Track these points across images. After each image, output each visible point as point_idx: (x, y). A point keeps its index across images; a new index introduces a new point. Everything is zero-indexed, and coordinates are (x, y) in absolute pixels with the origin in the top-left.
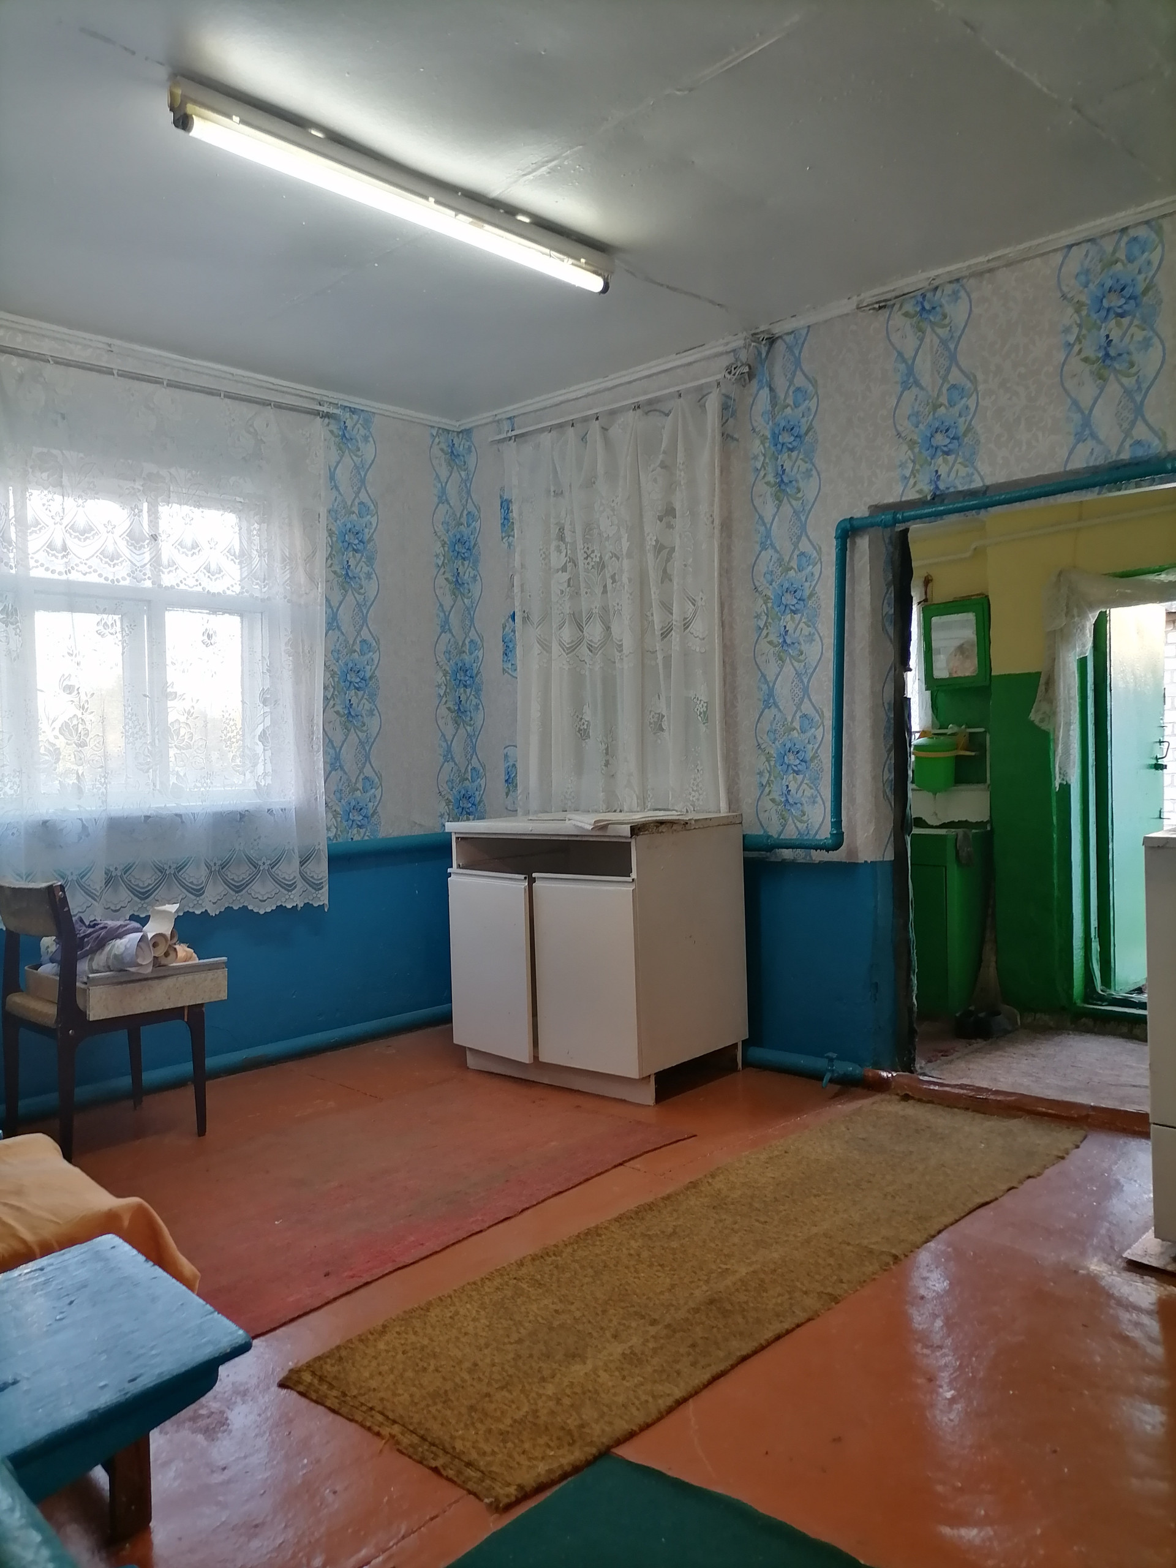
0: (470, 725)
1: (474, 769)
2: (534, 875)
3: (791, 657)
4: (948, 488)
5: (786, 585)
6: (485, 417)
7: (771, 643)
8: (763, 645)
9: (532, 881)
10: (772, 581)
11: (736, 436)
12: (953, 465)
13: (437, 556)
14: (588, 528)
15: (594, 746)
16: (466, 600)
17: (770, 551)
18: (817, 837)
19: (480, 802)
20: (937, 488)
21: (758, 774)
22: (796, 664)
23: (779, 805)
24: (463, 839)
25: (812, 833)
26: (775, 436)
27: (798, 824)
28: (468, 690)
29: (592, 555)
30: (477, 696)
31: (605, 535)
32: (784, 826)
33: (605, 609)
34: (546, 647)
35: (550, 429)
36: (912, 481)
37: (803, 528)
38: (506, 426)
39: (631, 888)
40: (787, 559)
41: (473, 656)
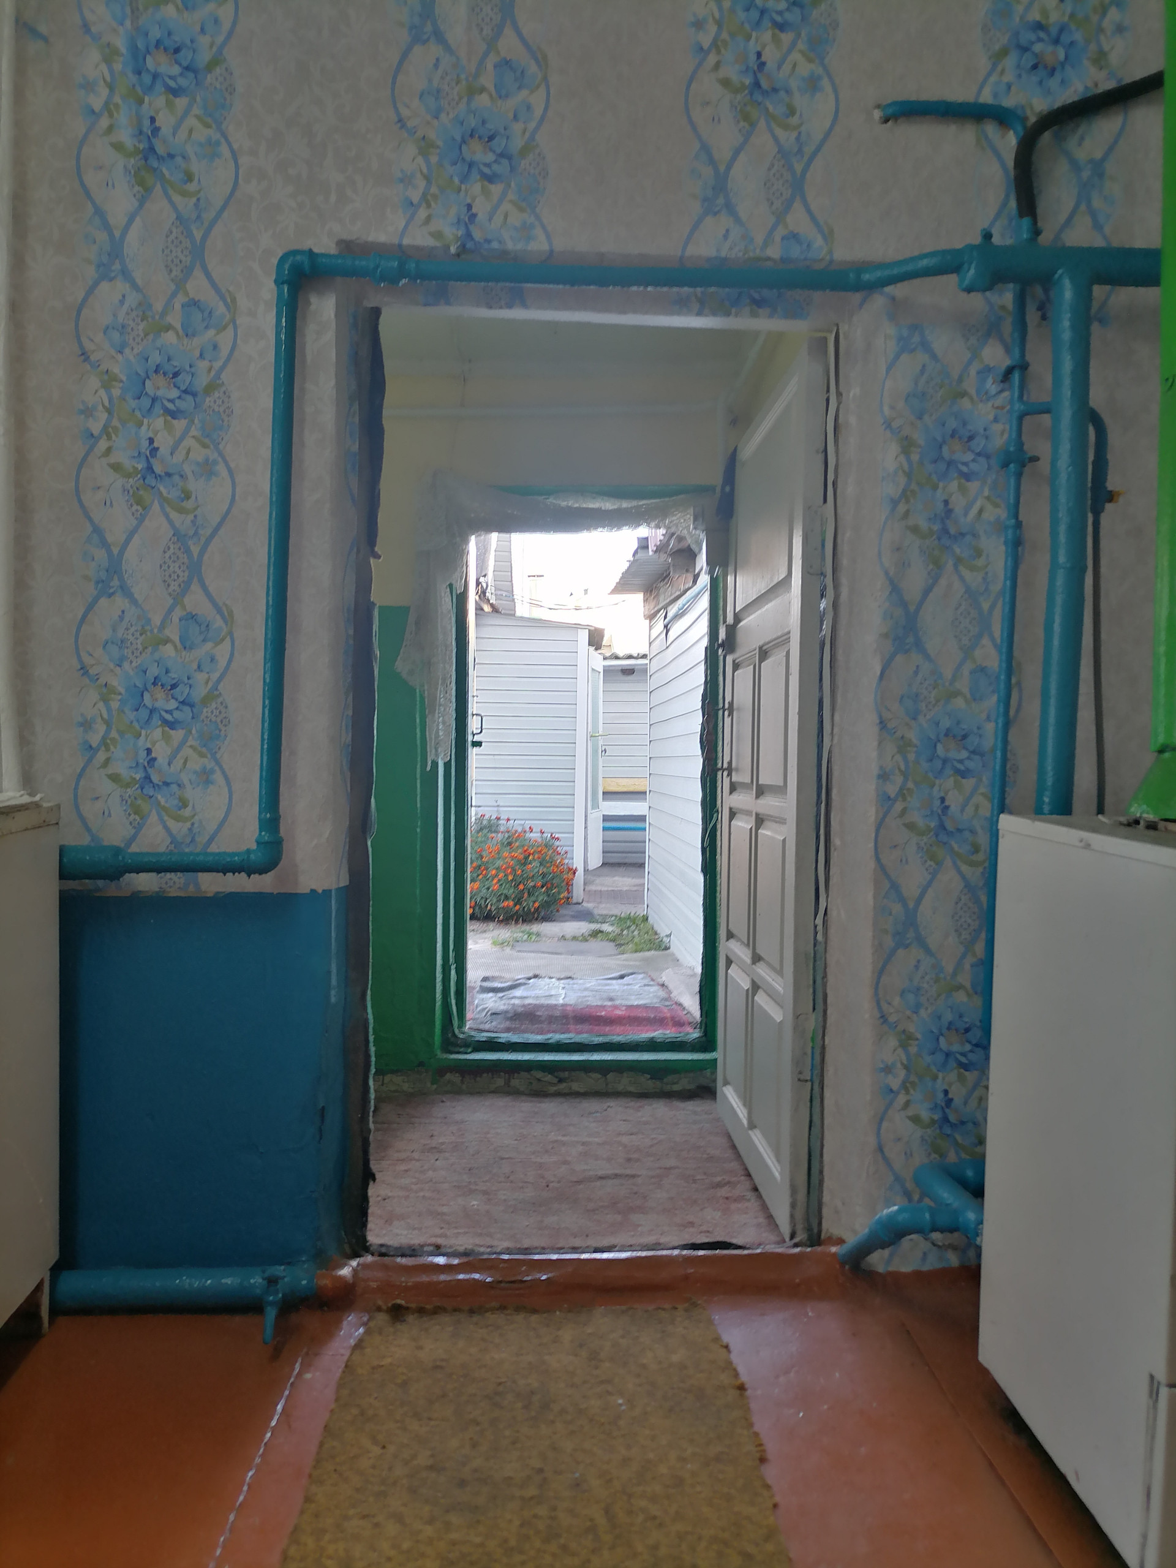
3: (164, 500)
4: (488, 241)
5: (156, 358)
7: (117, 467)
8: (99, 470)
10: (124, 345)
11: (43, 29)
12: (500, 201)
17: (121, 285)
18: (214, 848)
20: (469, 235)
21: (81, 724)
22: (174, 515)
23: (128, 785)
25: (202, 839)
26: (138, 58)
27: (171, 823)
32: (138, 828)
36: (422, 213)
37: (198, 252)
40: (158, 306)
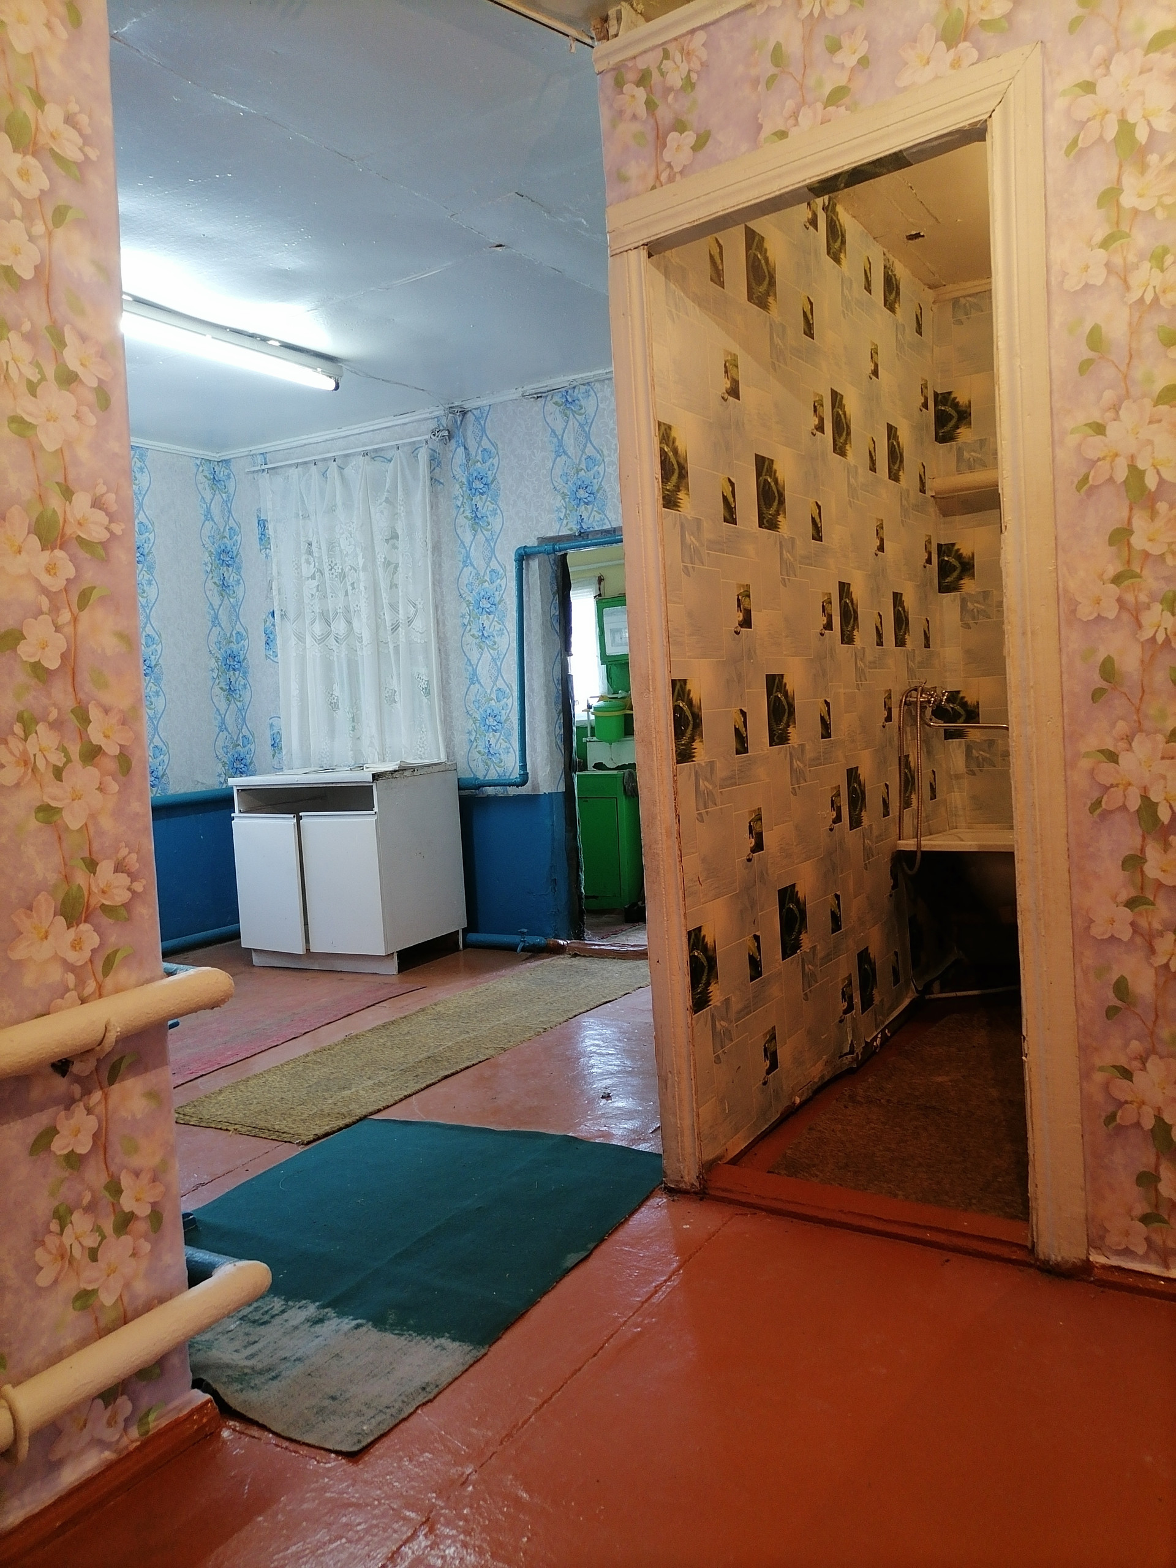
0: (240, 701)
1: (244, 736)
2: (301, 814)
3: (488, 646)
4: (589, 528)
5: (483, 593)
6: (243, 451)
7: (473, 636)
8: (468, 638)
9: (299, 818)
10: (473, 589)
11: (442, 481)
12: (591, 512)
13: (206, 564)
14: (332, 545)
15: (342, 716)
16: (231, 600)
17: (470, 568)
18: (511, 778)
19: (251, 763)
20: (582, 527)
21: (468, 733)
22: (491, 651)
23: (483, 755)
24: (242, 791)
25: (508, 774)
26: (470, 483)
27: (498, 769)
28: (237, 673)
29: (336, 567)
30: (245, 678)
31: (345, 553)
32: (488, 771)
33: (347, 610)
34: (301, 638)
35: (297, 465)
36: (565, 522)
37: (493, 551)
38: (260, 459)
39: (374, 818)
40: (482, 574)
41: (240, 645)
